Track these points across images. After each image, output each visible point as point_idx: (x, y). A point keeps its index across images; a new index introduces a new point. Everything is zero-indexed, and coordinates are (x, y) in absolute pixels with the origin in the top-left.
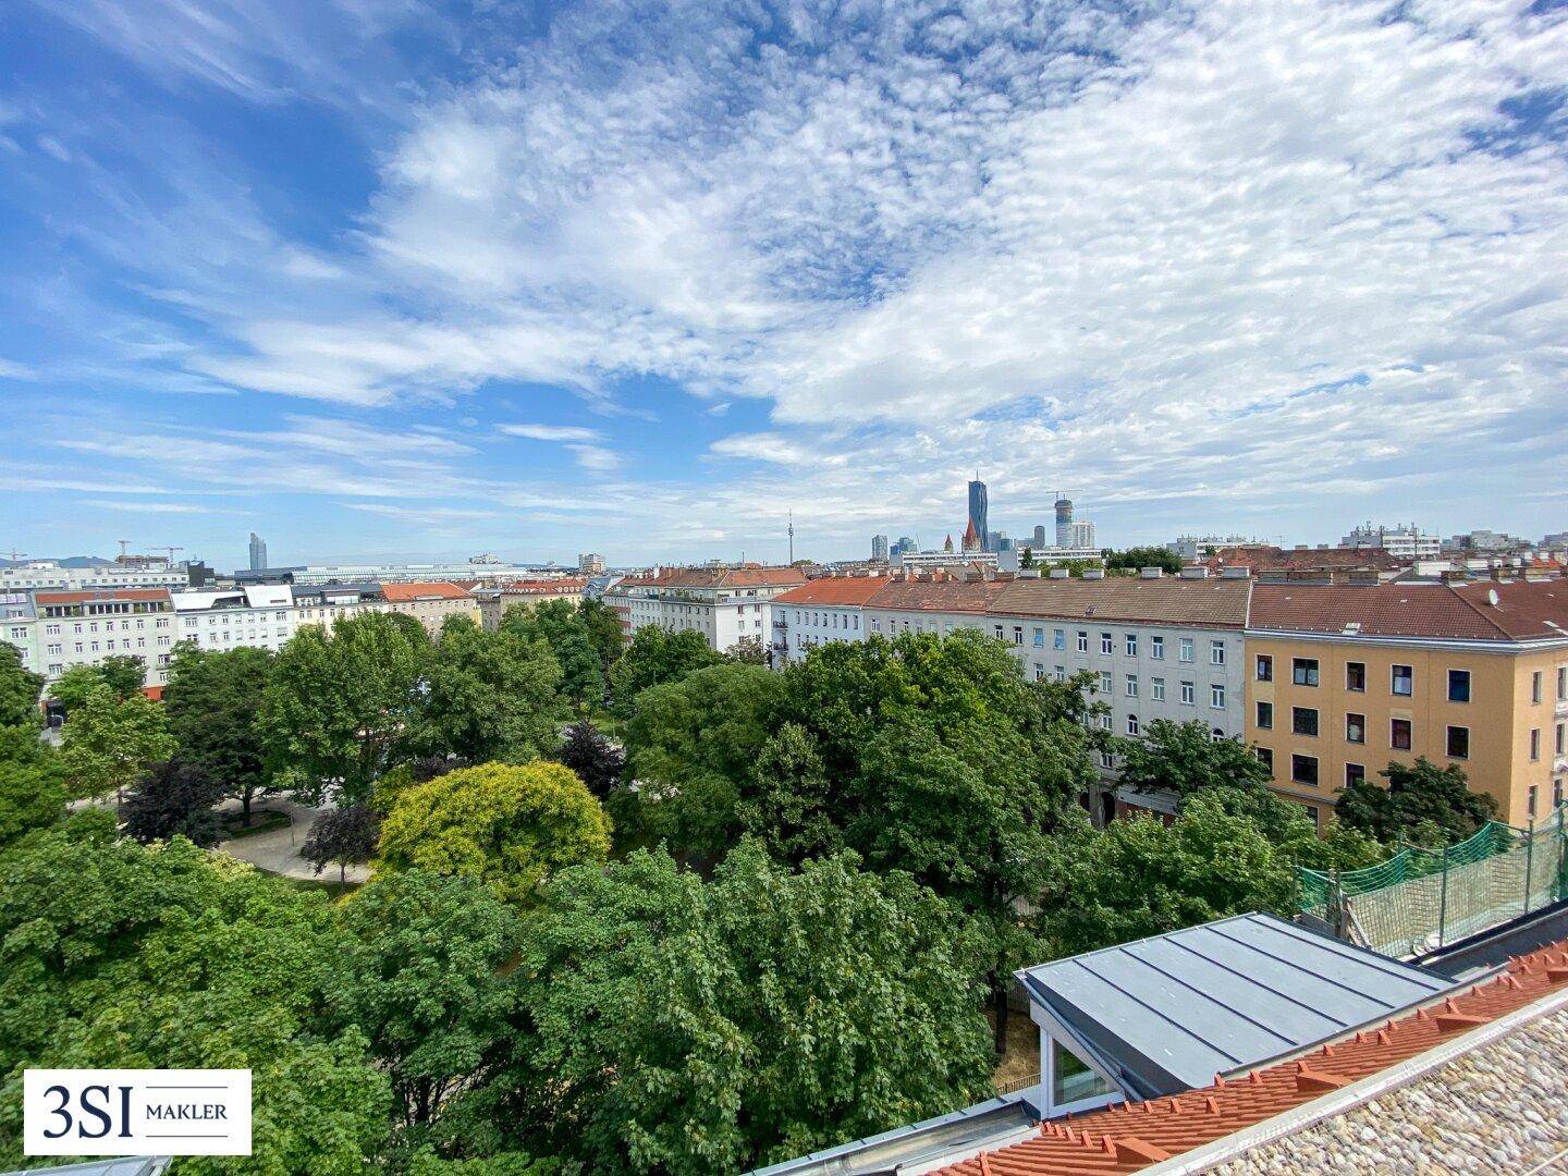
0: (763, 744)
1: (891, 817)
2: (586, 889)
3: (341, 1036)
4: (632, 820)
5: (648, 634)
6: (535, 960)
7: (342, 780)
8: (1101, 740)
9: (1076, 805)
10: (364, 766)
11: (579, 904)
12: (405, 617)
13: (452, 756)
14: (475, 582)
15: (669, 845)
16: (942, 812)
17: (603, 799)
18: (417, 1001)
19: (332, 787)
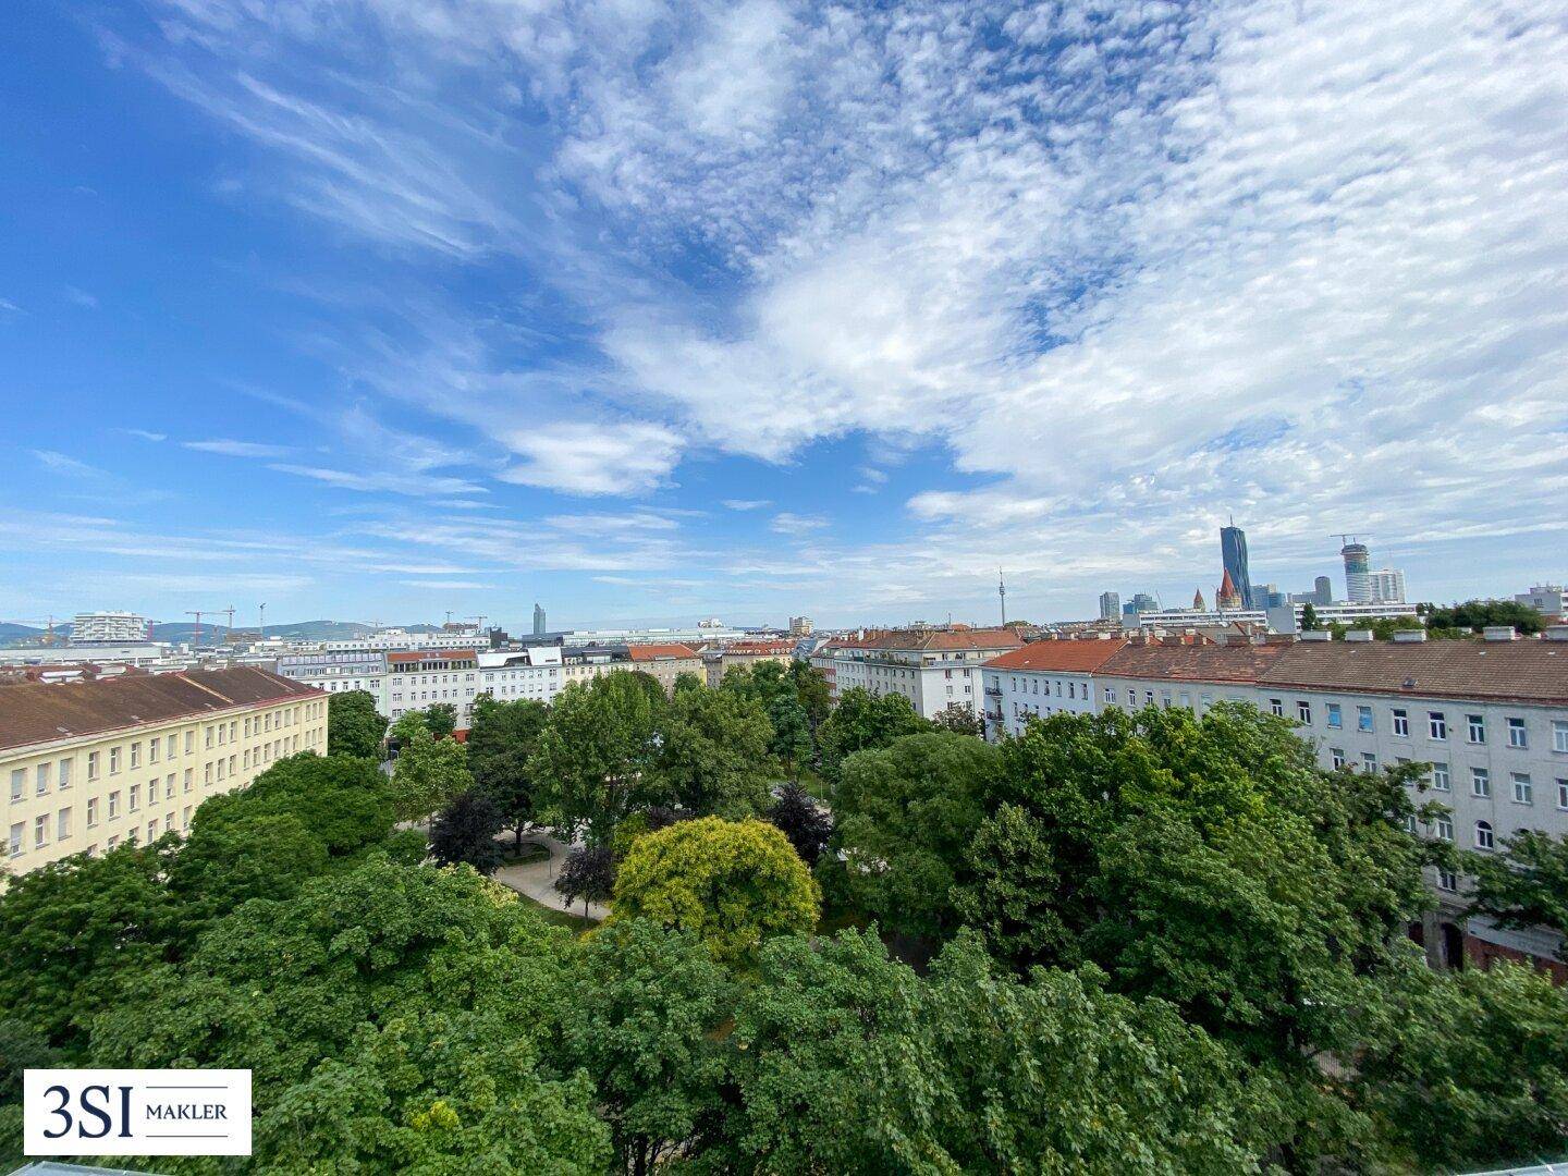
0: (978, 825)
1: (1142, 929)
2: (796, 963)
3: (574, 1077)
4: (841, 891)
5: (853, 696)
6: (746, 1034)
7: (590, 821)
10: (608, 810)
11: (789, 978)
12: (646, 675)
13: (678, 806)
14: (702, 644)
15: (880, 927)
16: (1211, 929)
17: (813, 865)
18: (638, 1054)
19: (582, 827)
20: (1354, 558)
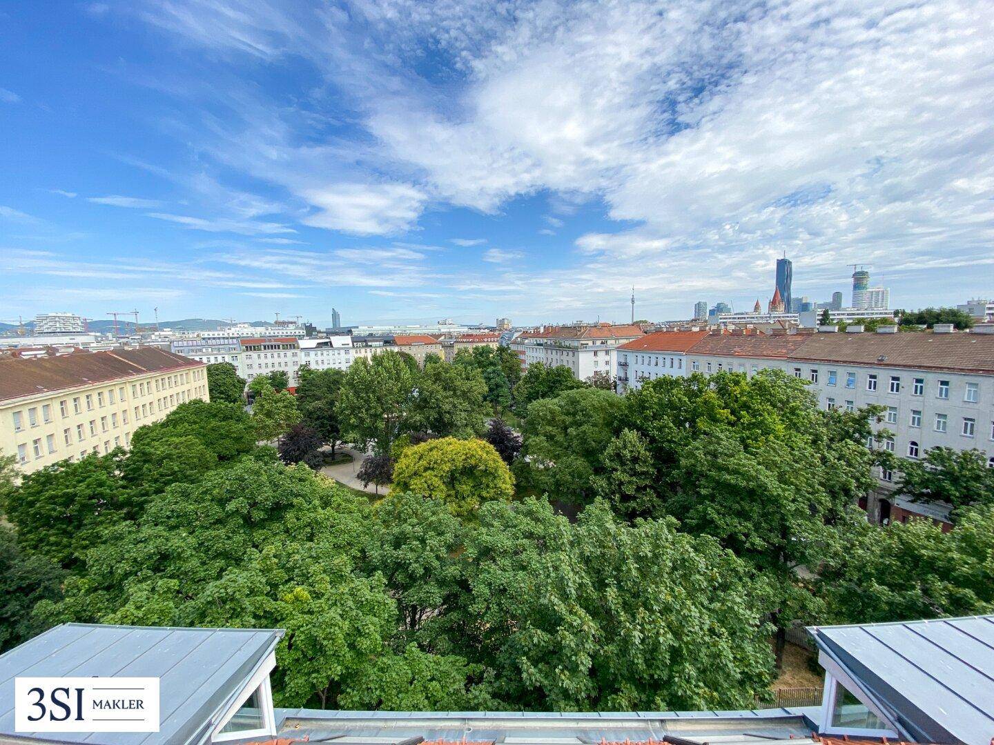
0: (609, 441)
1: (701, 499)
2: (499, 516)
3: (374, 576)
4: (526, 478)
5: (536, 367)
6: (472, 552)
7: (376, 440)
8: (884, 460)
9: (856, 507)
10: (387, 434)
11: (495, 523)
12: (406, 354)
13: (429, 431)
14: (440, 335)
15: (549, 497)
16: (742, 499)
17: (510, 464)
18: (410, 564)
19: (371, 443)
20: (859, 279)
